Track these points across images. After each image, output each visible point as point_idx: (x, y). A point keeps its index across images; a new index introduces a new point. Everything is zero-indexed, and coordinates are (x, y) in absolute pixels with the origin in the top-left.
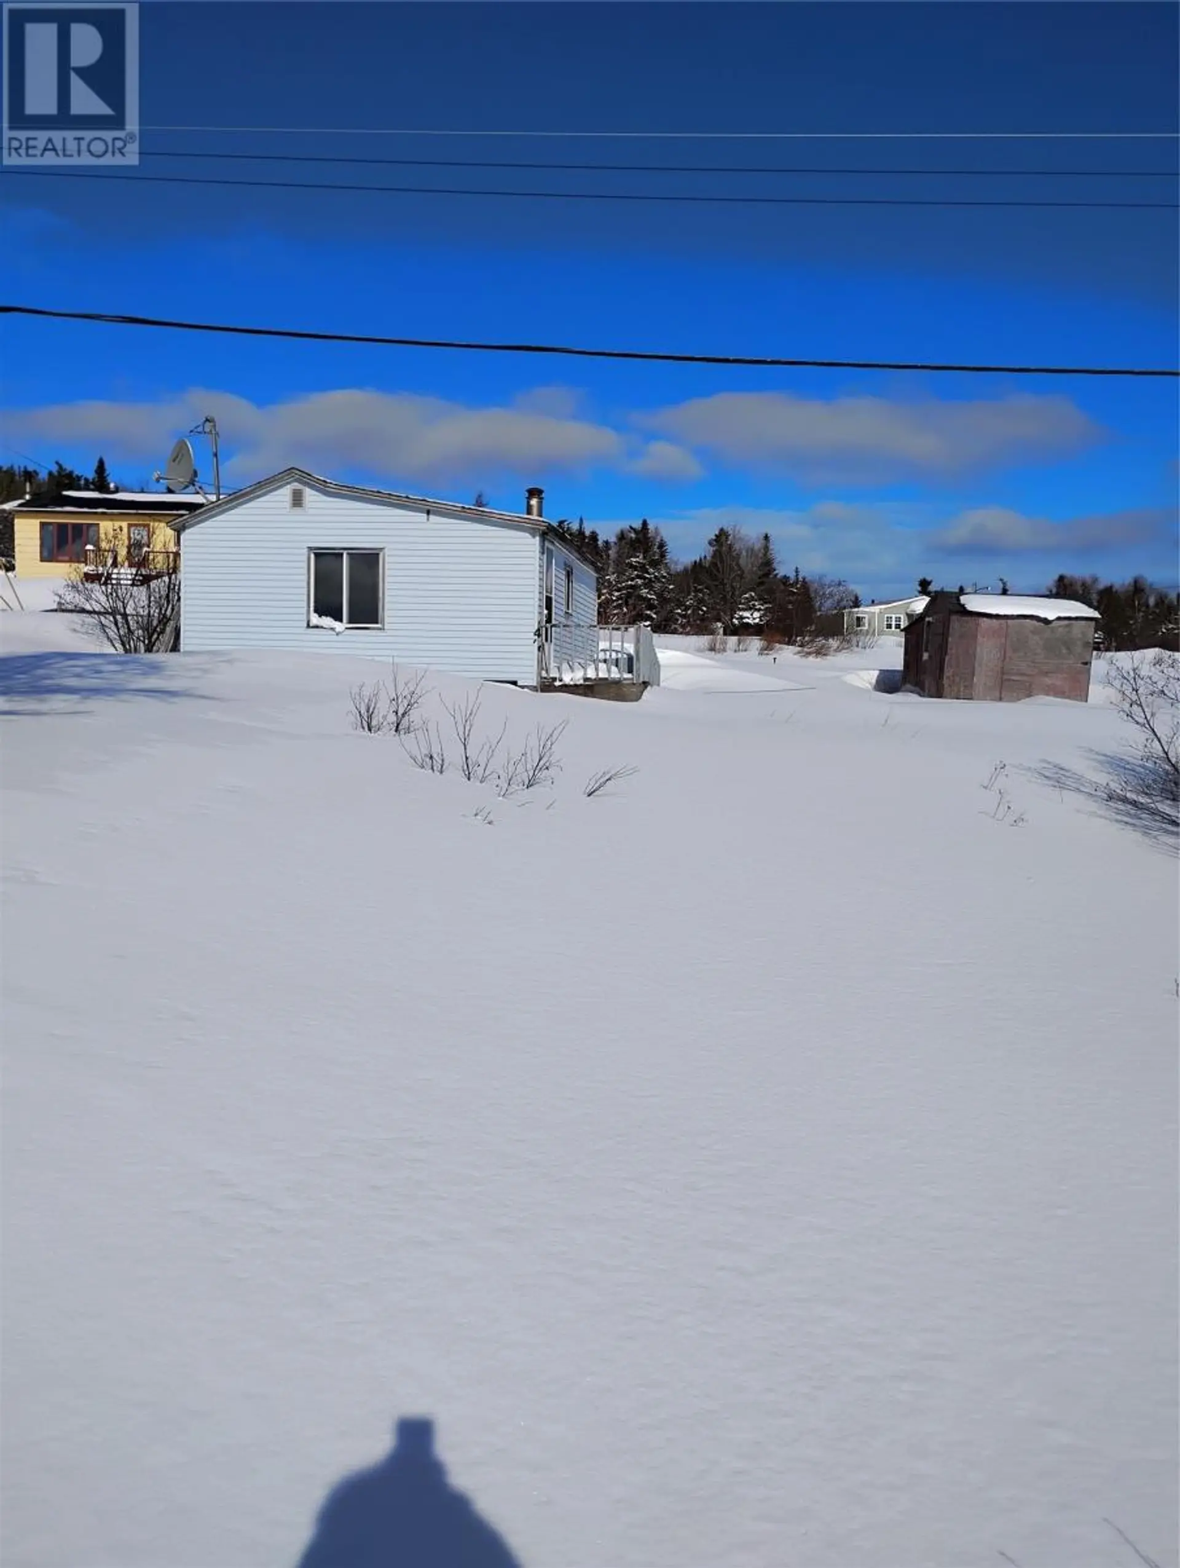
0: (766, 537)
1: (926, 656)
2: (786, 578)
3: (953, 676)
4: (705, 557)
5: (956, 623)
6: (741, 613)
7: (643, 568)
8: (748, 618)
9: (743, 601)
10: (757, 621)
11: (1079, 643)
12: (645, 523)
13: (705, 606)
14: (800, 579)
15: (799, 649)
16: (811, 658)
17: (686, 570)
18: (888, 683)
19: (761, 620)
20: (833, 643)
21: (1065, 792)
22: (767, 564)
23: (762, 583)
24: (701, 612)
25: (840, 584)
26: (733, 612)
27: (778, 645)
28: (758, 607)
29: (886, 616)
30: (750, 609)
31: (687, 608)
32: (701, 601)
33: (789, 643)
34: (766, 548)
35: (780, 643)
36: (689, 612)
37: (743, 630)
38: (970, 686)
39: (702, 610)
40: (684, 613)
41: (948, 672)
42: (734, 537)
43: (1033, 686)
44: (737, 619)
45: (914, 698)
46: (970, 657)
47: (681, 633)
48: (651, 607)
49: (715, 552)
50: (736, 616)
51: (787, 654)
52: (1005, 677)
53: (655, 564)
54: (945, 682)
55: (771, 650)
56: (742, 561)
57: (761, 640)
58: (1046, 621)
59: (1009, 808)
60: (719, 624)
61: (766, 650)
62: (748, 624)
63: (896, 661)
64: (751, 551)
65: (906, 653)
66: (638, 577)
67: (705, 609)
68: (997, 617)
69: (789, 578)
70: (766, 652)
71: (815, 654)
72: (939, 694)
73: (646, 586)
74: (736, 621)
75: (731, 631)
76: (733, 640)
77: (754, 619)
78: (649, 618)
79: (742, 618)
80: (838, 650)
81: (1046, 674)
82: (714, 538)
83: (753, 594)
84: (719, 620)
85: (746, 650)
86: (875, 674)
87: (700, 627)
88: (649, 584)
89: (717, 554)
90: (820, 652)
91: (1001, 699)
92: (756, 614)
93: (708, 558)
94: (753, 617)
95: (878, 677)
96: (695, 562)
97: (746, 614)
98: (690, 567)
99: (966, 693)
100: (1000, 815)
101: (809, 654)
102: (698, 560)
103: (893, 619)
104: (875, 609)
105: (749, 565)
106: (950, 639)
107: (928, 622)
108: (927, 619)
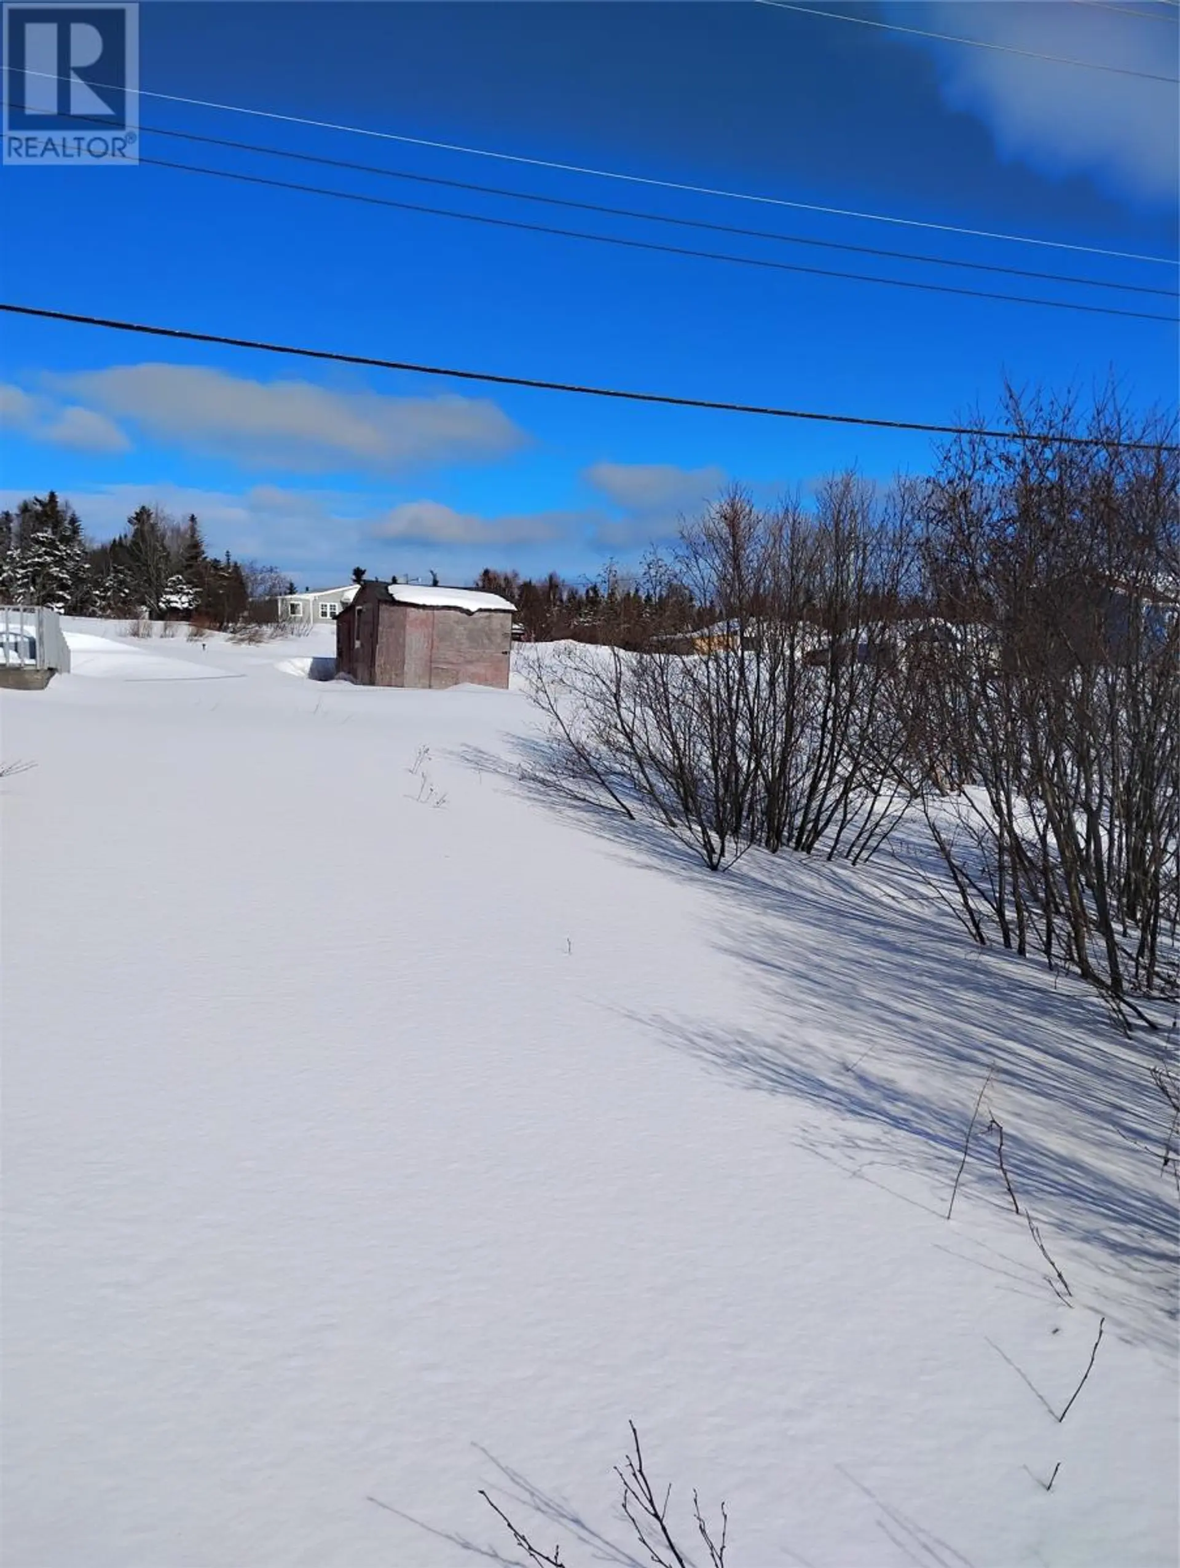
0: (193, 519)
1: (358, 644)
2: (216, 561)
3: (384, 664)
4: (126, 536)
5: (386, 613)
6: (168, 597)
7: (52, 544)
8: (177, 602)
9: (169, 584)
10: (186, 605)
11: (499, 634)
12: (52, 495)
13: (126, 588)
14: (232, 564)
15: (231, 635)
16: (244, 645)
17: (103, 549)
18: (322, 671)
19: (190, 605)
20: (267, 629)
21: (484, 774)
22: (195, 547)
23: (191, 566)
24: (123, 595)
25: (271, 570)
26: (158, 596)
27: (208, 632)
28: (186, 591)
29: (320, 603)
30: (178, 593)
31: (107, 589)
32: (122, 583)
33: (219, 629)
34: (193, 530)
35: (209, 628)
36: (109, 594)
37: (171, 614)
38: (401, 674)
39: (124, 593)
40: (103, 594)
41: (379, 660)
42: (157, 515)
43: (460, 675)
44: (164, 603)
45: (346, 685)
46: (401, 646)
47: (101, 617)
48: (63, 587)
49: (136, 531)
50: (163, 599)
51: (218, 640)
52: (434, 665)
53: (67, 540)
54: (378, 670)
55: (201, 636)
56: (167, 542)
57: (189, 625)
58: (469, 613)
59: (432, 790)
60: (144, 608)
61: (195, 635)
62: (176, 609)
63: (329, 649)
64: (176, 531)
65: (338, 641)
66: (46, 554)
67: (127, 591)
68: (424, 607)
69: (219, 561)
70: (196, 638)
71: (247, 642)
72: (372, 683)
73: (56, 563)
74: (162, 605)
75: (158, 615)
76: (160, 624)
77: (183, 603)
78: (62, 599)
79: (169, 602)
80: (272, 637)
81: (470, 662)
82: (135, 516)
83: (180, 577)
84: (144, 603)
85: (172, 636)
86: (308, 663)
87: (123, 609)
88: (59, 562)
89: (139, 533)
90: (253, 639)
91: (430, 687)
92: (185, 599)
93: (130, 537)
94: (181, 602)
95: (312, 664)
96: (115, 541)
97: (174, 598)
98: (109, 546)
99: (397, 681)
100: (422, 799)
101: (242, 640)
102: (117, 538)
103: (328, 607)
104: (310, 596)
105: (175, 547)
106: (380, 628)
107: (360, 611)
108: (358, 608)
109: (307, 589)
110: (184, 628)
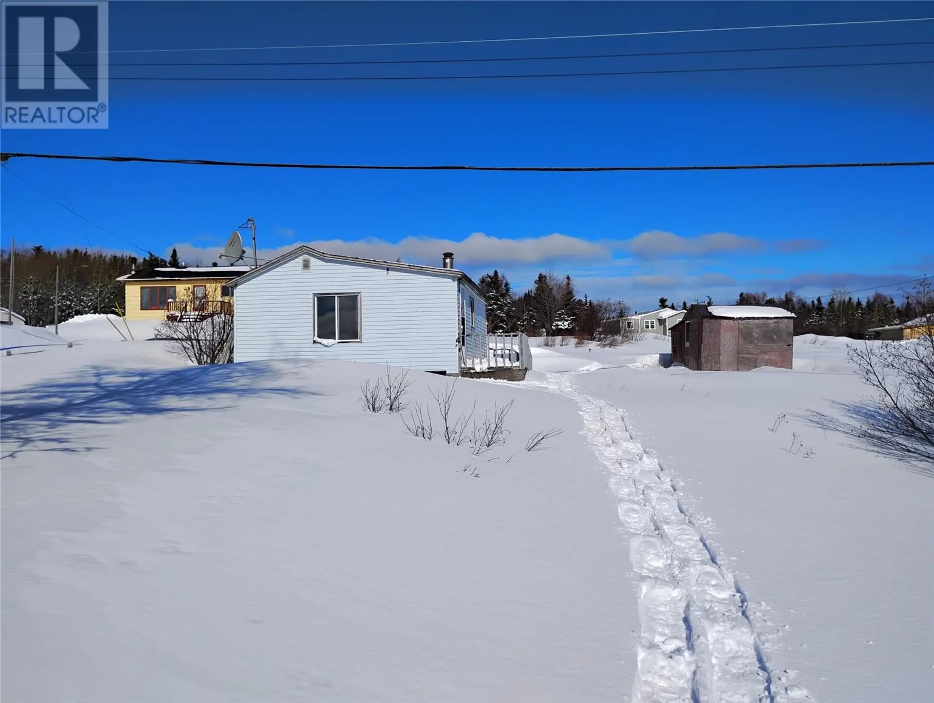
0: (568, 278)
1: (687, 344)
2: (580, 301)
3: (707, 356)
4: (531, 291)
5: (707, 324)
6: (557, 323)
7: (497, 299)
8: (561, 325)
9: (557, 315)
10: (567, 327)
11: (784, 333)
12: (496, 272)
13: (534, 319)
14: (588, 301)
15: (598, 343)
16: (607, 348)
17: (520, 299)
18: (666, 361)
19: (569, 326)
20: (618, 338)
22: (570, 293)
23: (566, 305)
24: (532, 323)
26: (552, 322)
27: (586, 341)
28: (566, 319)
29: (645, 321)
30: (562, 320)
31: (524, 321)
32: (532, 317)
34: (568, 284)
35: (588, 339)
36: (525, 323)
37: (559, 332)
38: (718, 362)
39: (533, 322)
40: (522, 324)
41: (704, 354)
42: (550, 278)
43: (758, 361)
44: (554, 326)
45: (682, 369)
46: (717, 344)
48: (502, 321)
49: (538, 289)
50: (554, 324)
52: (740, 355)
53: (503, 296)
54: (703, 360)
55: (582, 344)
56: (554, 292)
57: (575, 338)
59: (802, 445)
60: (544, 330)
61: (579, 344)
62: (561, 329)
64: (559, 286)
65: (673, 343)
66: (494, 304)
67: (534, 321)
68: (732, 319)
70: (579, 345)
71: (609, 346)
72: (699, 368)
73: (499, 309)
74: (554, 328)
75: (552, 333)
76: (555, 338)
77: (565, 326)
78: (502, 328)
79: (557, 325)
80: (622, 343)
81: (764, 353)
82: (537, 279)
83: (563, 311)
84: (544, 328)
85: (566, 345)
86: (657, 357)
87: (533, 332)
88: (500, 308)
90: (611, 344)
91: (738, 370)
92: (566, 323)
93: (534, 291)
94: (564, 325)
95: (659, 358)
96: (526, 294)
97: (560, 323)
98: (523, 296)
99: (716, 367)
101: (606, 345)
102: (527, 293)
103: (650, 323)
104: (638, 317)
105: (558, 295)
106: (704, 334)
107: (688, 324)
108: (687, 322)
109: (636, 313)
110: (572, 341)
